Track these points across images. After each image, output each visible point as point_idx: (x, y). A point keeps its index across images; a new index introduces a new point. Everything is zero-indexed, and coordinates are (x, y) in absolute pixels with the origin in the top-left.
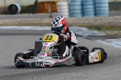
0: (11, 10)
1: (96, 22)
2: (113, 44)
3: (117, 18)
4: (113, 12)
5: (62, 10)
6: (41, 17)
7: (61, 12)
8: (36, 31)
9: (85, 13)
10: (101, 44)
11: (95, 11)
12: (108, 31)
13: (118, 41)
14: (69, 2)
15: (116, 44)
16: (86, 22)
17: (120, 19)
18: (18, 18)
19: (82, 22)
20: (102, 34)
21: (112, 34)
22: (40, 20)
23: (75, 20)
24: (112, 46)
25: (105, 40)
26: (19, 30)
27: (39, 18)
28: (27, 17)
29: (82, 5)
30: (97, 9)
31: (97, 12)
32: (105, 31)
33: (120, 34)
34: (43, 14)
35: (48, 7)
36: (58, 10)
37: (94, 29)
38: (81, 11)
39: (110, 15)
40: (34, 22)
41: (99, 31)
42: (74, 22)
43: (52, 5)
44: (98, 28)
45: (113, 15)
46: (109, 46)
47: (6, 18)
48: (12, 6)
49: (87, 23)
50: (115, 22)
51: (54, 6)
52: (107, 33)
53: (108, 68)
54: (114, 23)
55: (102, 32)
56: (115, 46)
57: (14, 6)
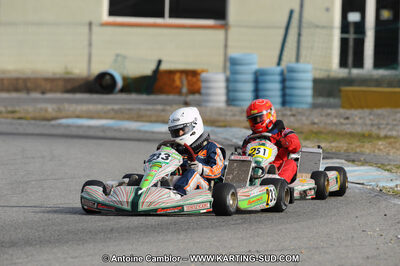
0: (101, 85)
3: (328, 115)
4: (321, 100)
5: (212, 91)
6: (164, 103)
7: (208, 95)
8: (153, 133)
11: (284, 95)
14: (228, 73)
17: (335, 116)
18: (115, 102)
22: (163, 110)
26: (115, 130)
27: (161, 104)
28: (136, 102)
29: (256, 81)
30: (288, 91)
31: (288, 98)
33: (334, 150)
34: (171, 97)
35: (182, 82)
36: (203, 91)
39: (315, 106)
40: (149, 113)
43: (190, 78)
45: (322, 106)
47: (88, 102)
48: (103, 75)
50: (325, 124)
51: (194, 80)
54: (322, 125)
57: (108, 77)
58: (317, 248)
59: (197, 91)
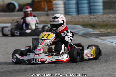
0: (9, 8)
1: (91, 20)
2: (107, 42)
3: (111, 17)
4: (107, 11)
7: (57, 10)
9: (80, 12)
10: (95, 41)
11: (90, 9)
12: (102, 29)
13: (112, 39)
14: (65, 1)
15: (110, 42)
16: (81, 20)
17: (114, 18)
19: (77, 20)
20: (96, 31)
21: (106, 32)
23: (70, 18)
24: (106, 43)
25: (100, 38)
29: (77, 4)
30: (92, 7)
31: (92, 11)
32: (100, 29)
33: (114, 32)
34: (40, 12)
35: (45, 5)
36: (54, 9)
37: (89, 27)
38: (77, 9)
39: (104, 13)
41: (93, 29)
42: (70, 20)
43: (48, 3)
44: (93, 26)
46: (103, 43)
47: (4, 16)
48: (9, 4)
49: (82, 22)
50: (109, 21)
51: (50, 4)
52: (101, 31)
53: (103, 64)
55: (96, 30)
56: (109, 44)
57: (12, 5)
58: (110, 75)
59: (52, 9)
